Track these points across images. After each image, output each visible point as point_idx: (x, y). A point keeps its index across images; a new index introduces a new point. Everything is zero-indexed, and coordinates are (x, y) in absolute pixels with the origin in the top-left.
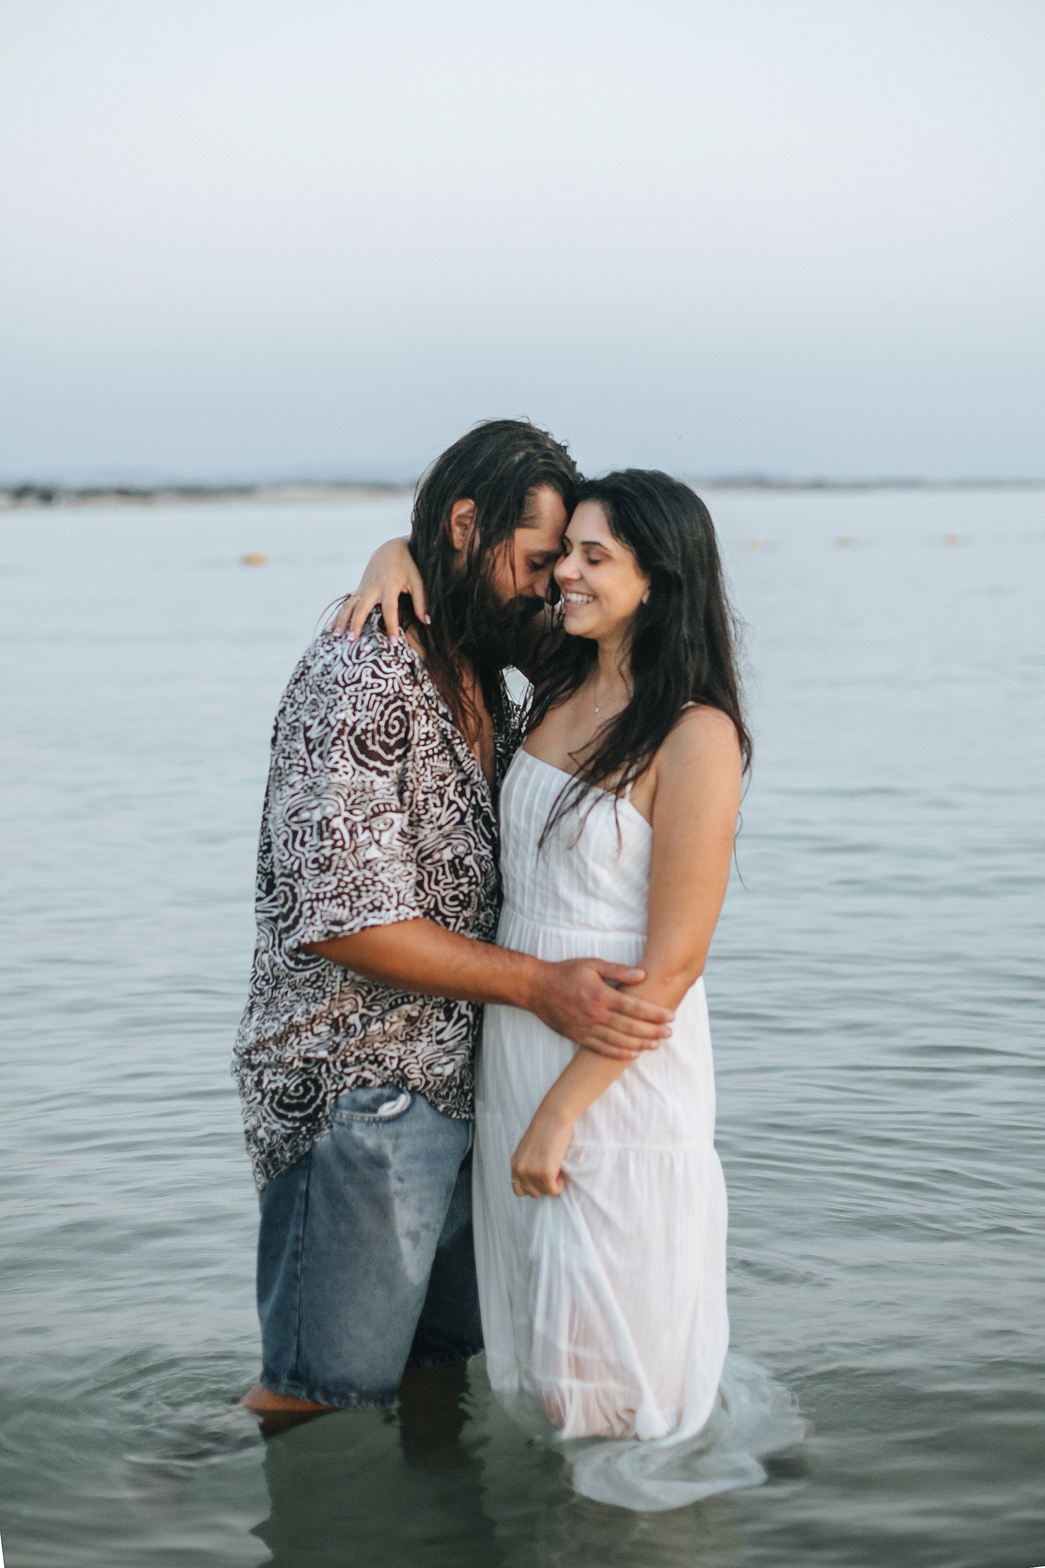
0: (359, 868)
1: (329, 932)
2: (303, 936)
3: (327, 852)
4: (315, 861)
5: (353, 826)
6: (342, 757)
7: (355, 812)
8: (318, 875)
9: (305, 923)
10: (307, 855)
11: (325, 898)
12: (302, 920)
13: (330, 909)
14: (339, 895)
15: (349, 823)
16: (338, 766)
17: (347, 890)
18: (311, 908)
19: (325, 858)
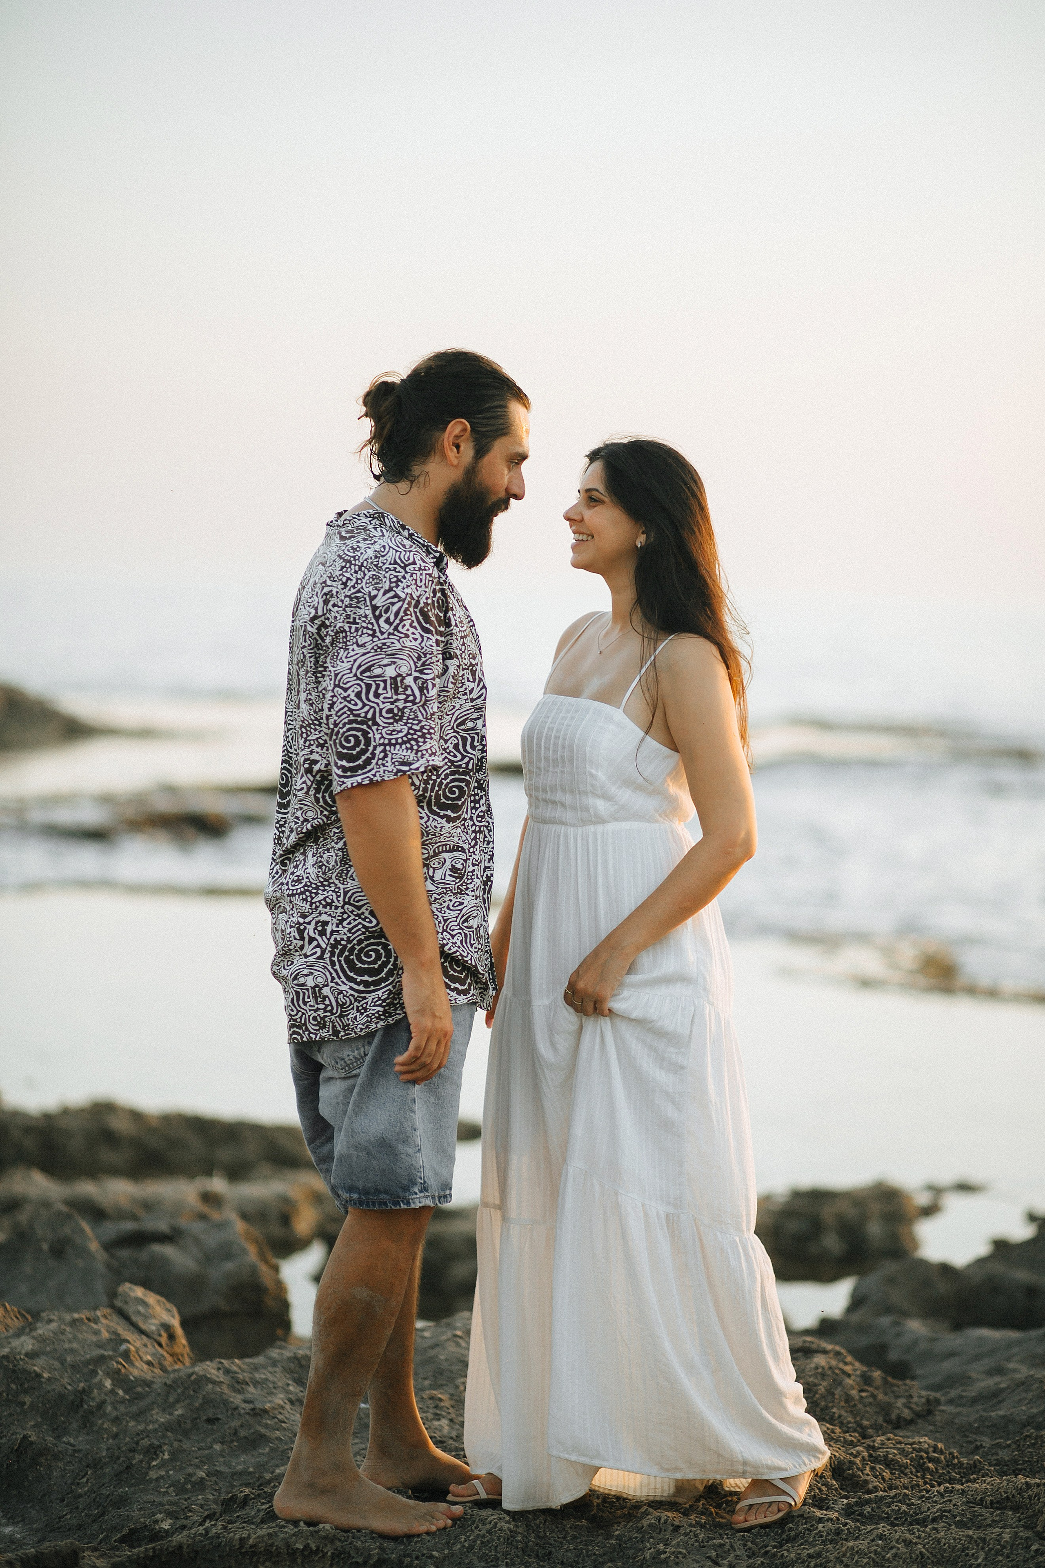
0: (427, 718)
1: (399, 771)
2: (374, 775)
3: (401, 704)
4: (390, 711)
5: (423, 683)
6: (411, 626)
7: (425, 671)
8: (392, 724)
9: (377, 764)
10: (382, 706)
11: (397, 743)
12: (374, 762)
13: (400, 752)
14: (409, 741)
15: (420, 682)
16: (409, 633)
17: (415, 737)
18: (384, 751)
19: (399, 710)
